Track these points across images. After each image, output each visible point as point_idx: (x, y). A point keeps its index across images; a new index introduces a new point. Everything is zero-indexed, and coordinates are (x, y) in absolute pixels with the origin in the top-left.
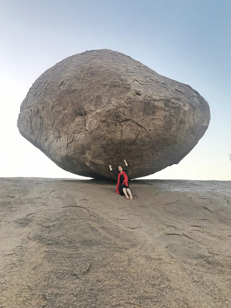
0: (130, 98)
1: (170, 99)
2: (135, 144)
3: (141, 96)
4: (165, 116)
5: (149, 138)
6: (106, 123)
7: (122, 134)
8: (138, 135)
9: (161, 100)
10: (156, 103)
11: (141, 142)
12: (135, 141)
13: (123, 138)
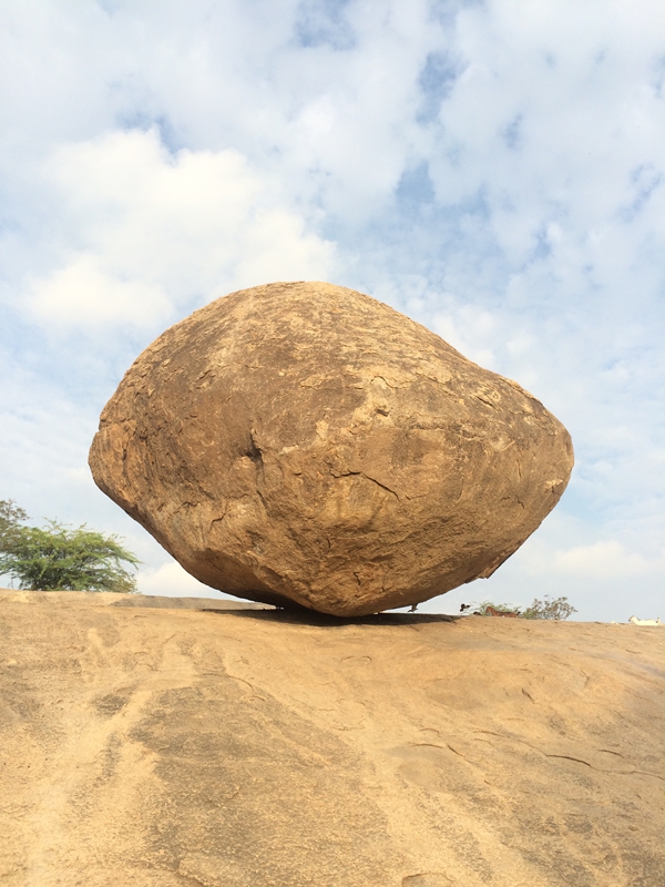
0: (362, 423)
1: (459, 423)
2: (372, 531)
3: (389, 417)
4: (447, 466)
5: (406, 516)
6: (303, 478)
7: (339, 505)
8: (379, 508)
9: (438, 426)
10: (424, 433)
11: (385, 525)
12: (371, 523)
13: (343, 515)
